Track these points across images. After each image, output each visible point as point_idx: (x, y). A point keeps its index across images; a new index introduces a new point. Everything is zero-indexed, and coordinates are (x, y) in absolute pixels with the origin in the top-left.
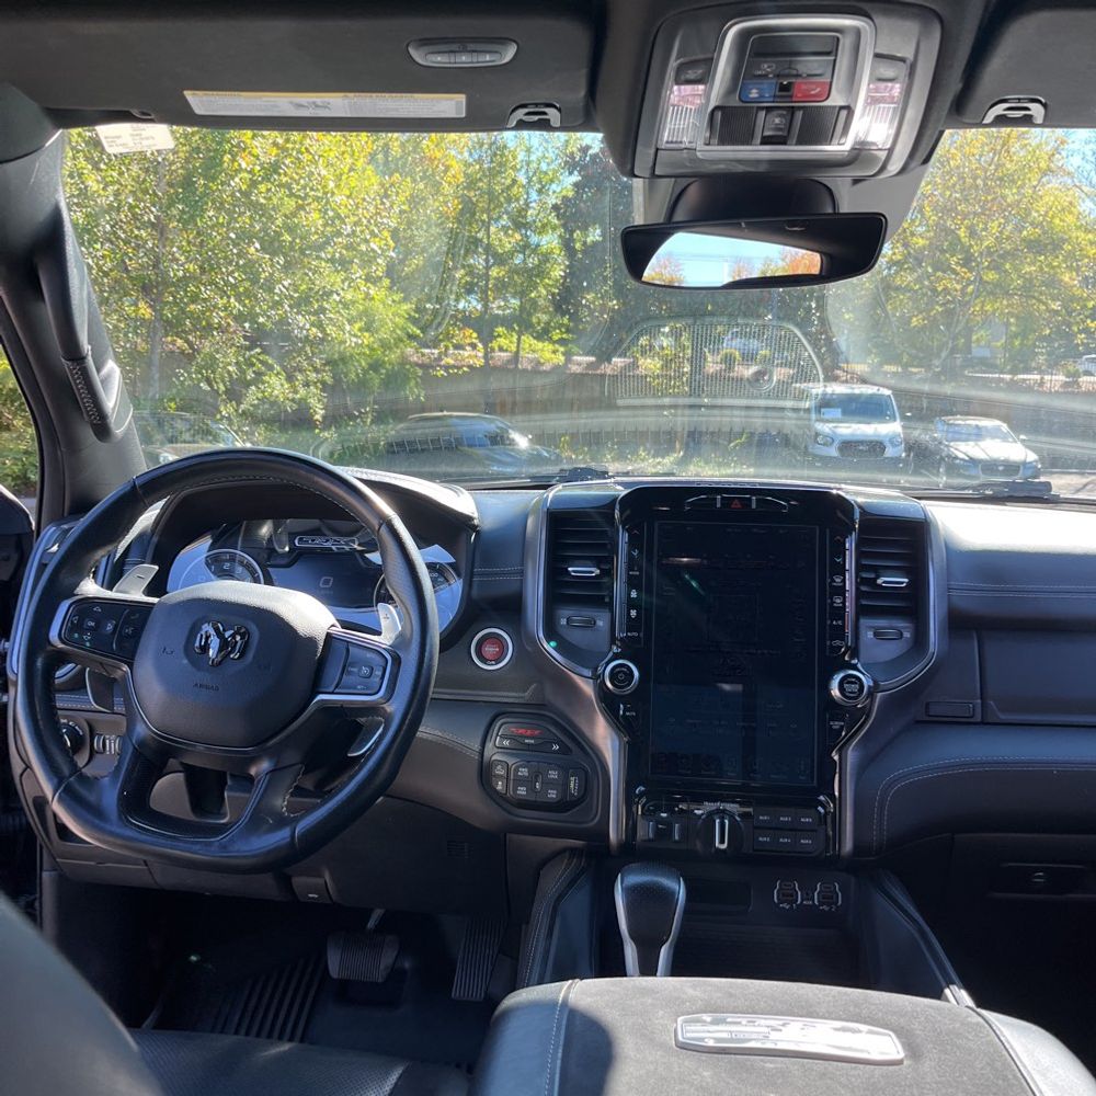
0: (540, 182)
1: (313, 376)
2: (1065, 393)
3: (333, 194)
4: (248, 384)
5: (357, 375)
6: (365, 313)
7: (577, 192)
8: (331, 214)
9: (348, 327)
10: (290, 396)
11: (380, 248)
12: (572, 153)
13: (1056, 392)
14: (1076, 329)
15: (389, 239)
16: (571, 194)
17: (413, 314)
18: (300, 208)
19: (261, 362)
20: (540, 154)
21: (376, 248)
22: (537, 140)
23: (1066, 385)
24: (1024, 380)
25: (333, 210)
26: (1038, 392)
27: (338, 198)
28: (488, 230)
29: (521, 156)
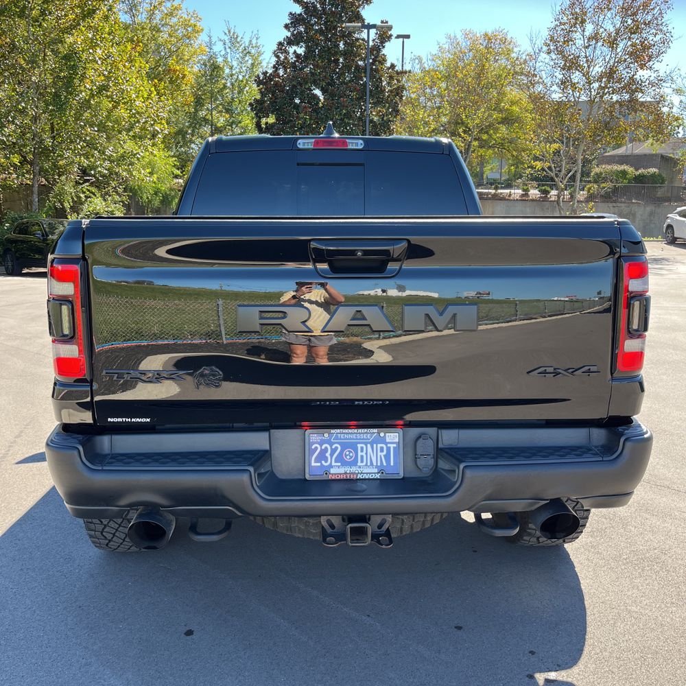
0: (239, 87)
1: (117, 198)
2: (521, 200)
3: (135, 100)
4: (82, 203)
5: (148, 198)
6: (150, 163)
7: (262, 96)
8: (134, 111)
9: (143, 172)
10: (106, 209)
11: (160, 129)
12: (258, 75)
13: (517, 200)
14: (526, 166)
15: (165, 124)
16: (258, 97)
17: (175, 163)
18: (115, 107)
19: (89, 190)
20: (237, 70)
21: (159, 129)
22: (236, 62)
23: (523, 195)
24: (501, 193)
25: (135, 110)
26: (508, 200)
27: (137, 103)
28: (212, 114)
29: (227, 71)
